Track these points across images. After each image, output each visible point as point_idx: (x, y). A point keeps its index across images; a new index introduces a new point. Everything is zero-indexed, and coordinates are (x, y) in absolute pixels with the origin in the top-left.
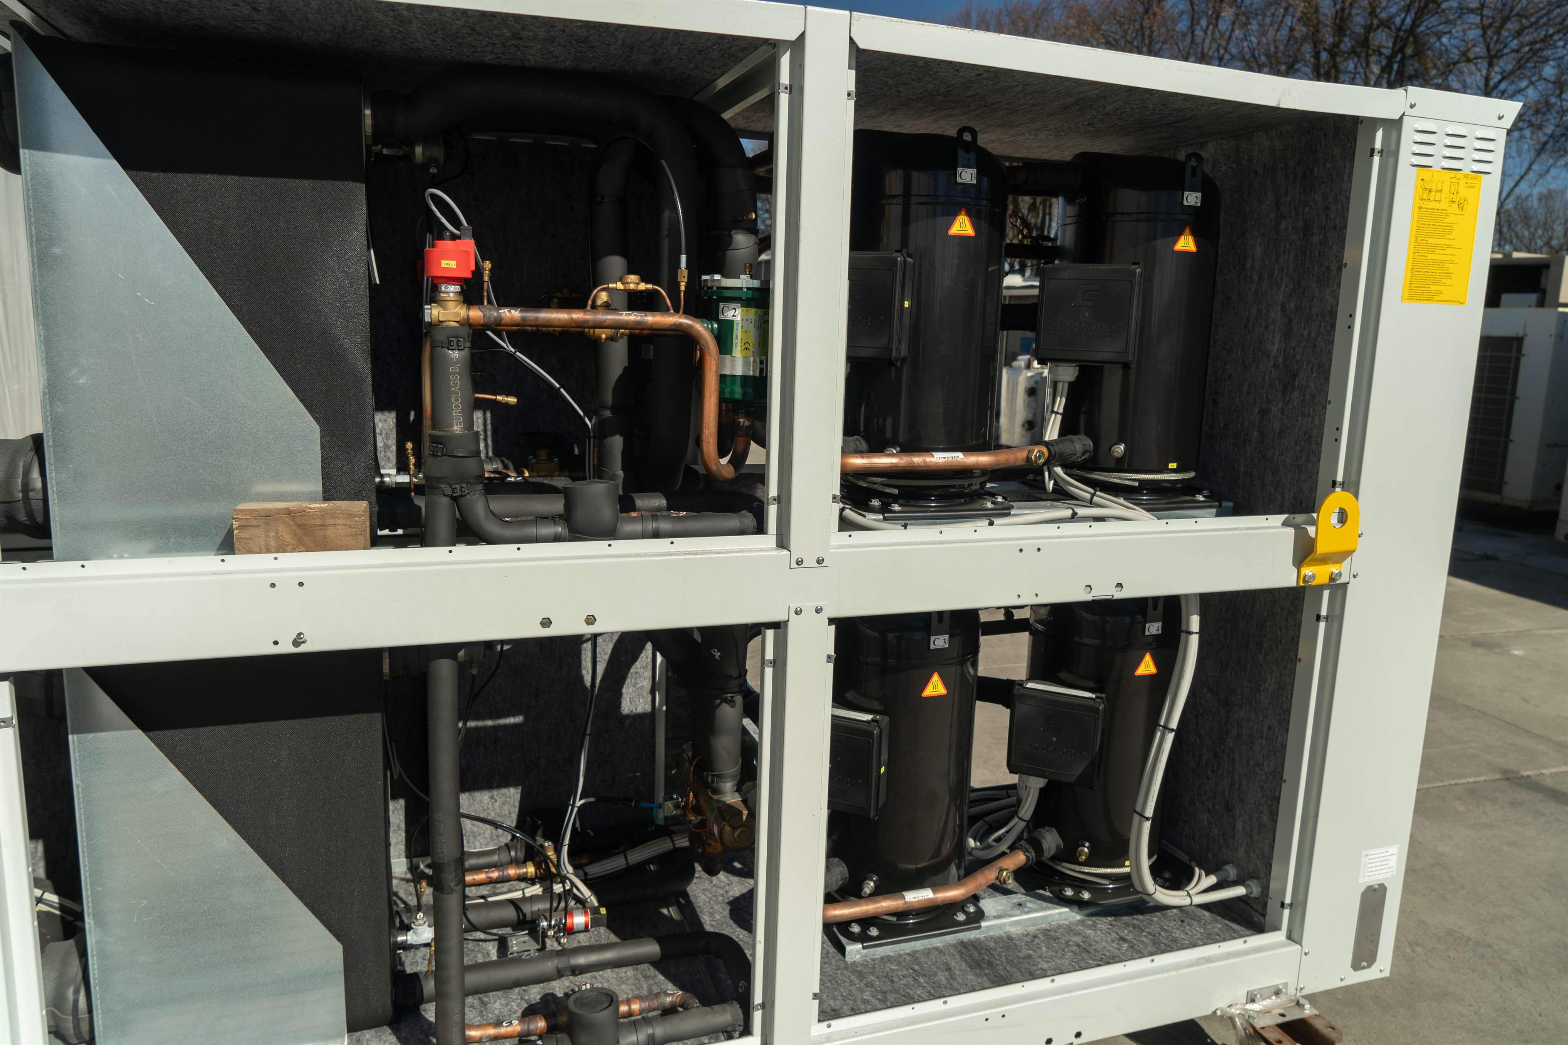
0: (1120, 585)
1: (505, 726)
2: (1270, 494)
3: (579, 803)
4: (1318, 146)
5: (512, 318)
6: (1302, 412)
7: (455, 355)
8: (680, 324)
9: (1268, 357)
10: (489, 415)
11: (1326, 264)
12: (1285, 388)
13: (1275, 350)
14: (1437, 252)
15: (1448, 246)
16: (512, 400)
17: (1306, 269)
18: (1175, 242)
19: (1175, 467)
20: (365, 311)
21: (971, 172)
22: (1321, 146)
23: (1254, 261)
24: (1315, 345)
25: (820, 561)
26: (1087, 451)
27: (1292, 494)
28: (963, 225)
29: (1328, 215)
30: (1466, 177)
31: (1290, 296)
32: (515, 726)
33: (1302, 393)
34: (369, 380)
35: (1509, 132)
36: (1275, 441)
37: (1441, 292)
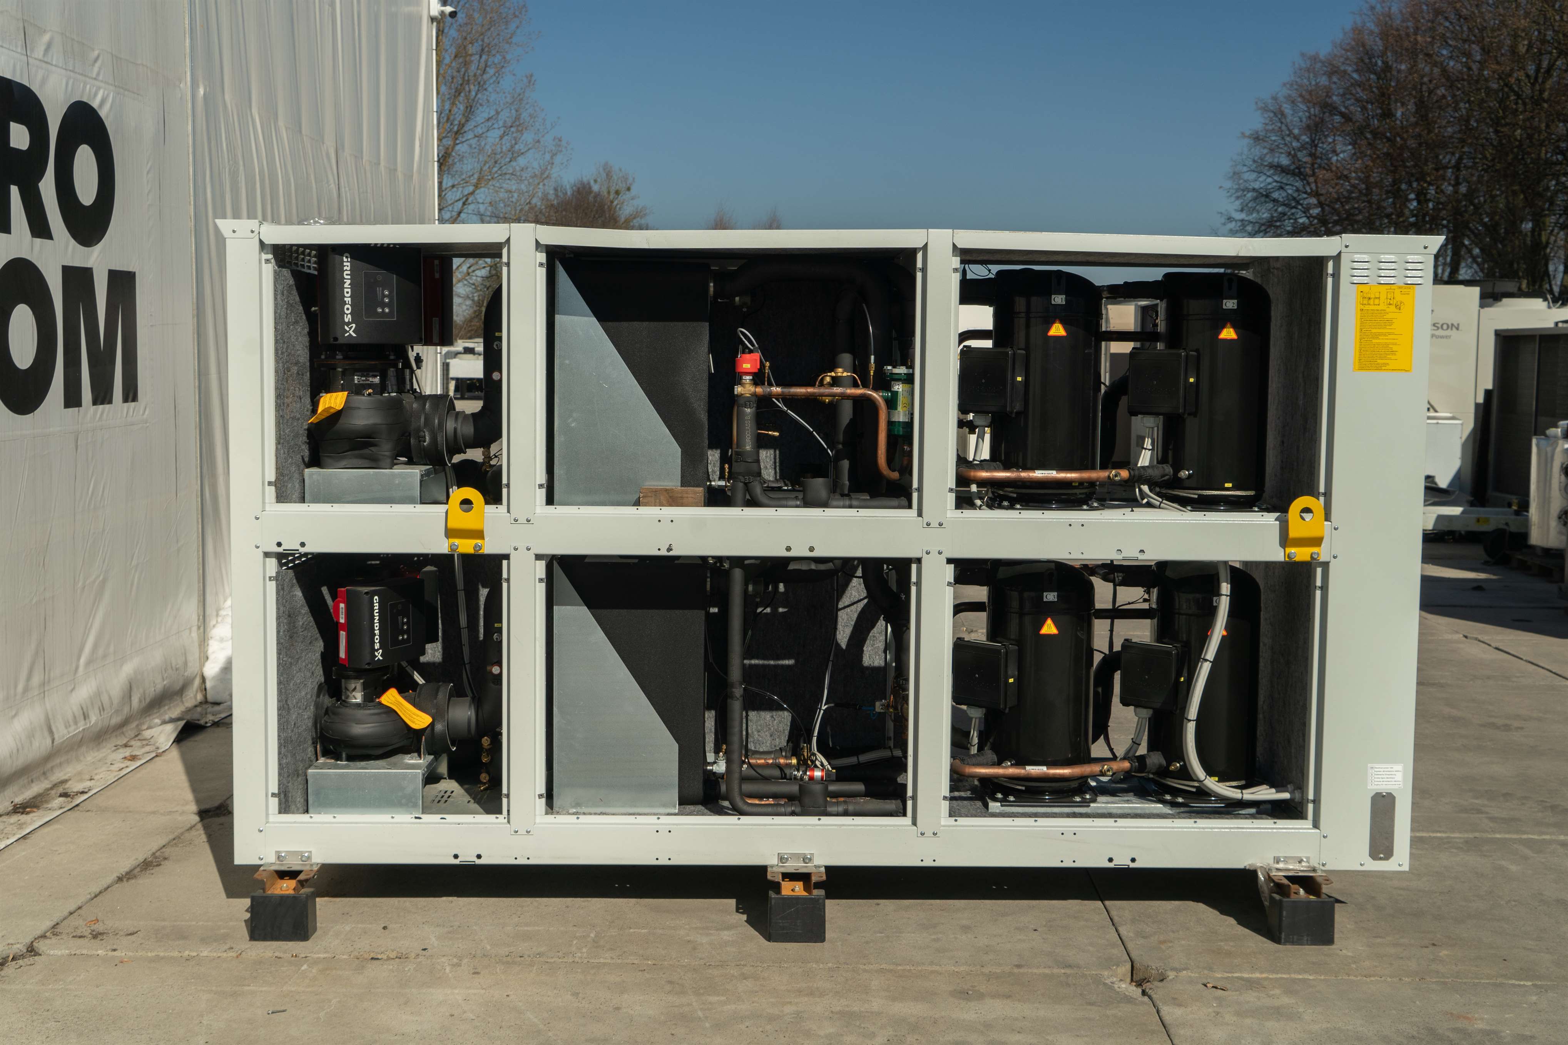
0: (1142, 551)
1: (783, 666)
3: (824, 708)
5: (777, 392)
7: (748, 410)
8: (865, 394)
10: (778, 452)
14: (1380, 337)
15: (1390, 334)
16: (777, 434)
19: (1231, 487)
20: (706, 388)
21: (1061, 297)
25: (941, 524)
26: (1167, 475)
28: (1058, 329)
30: (1400, 288)
32: (789, 666)
34: (707, 423)
35: (1436, 257)
37: (1388, 364)
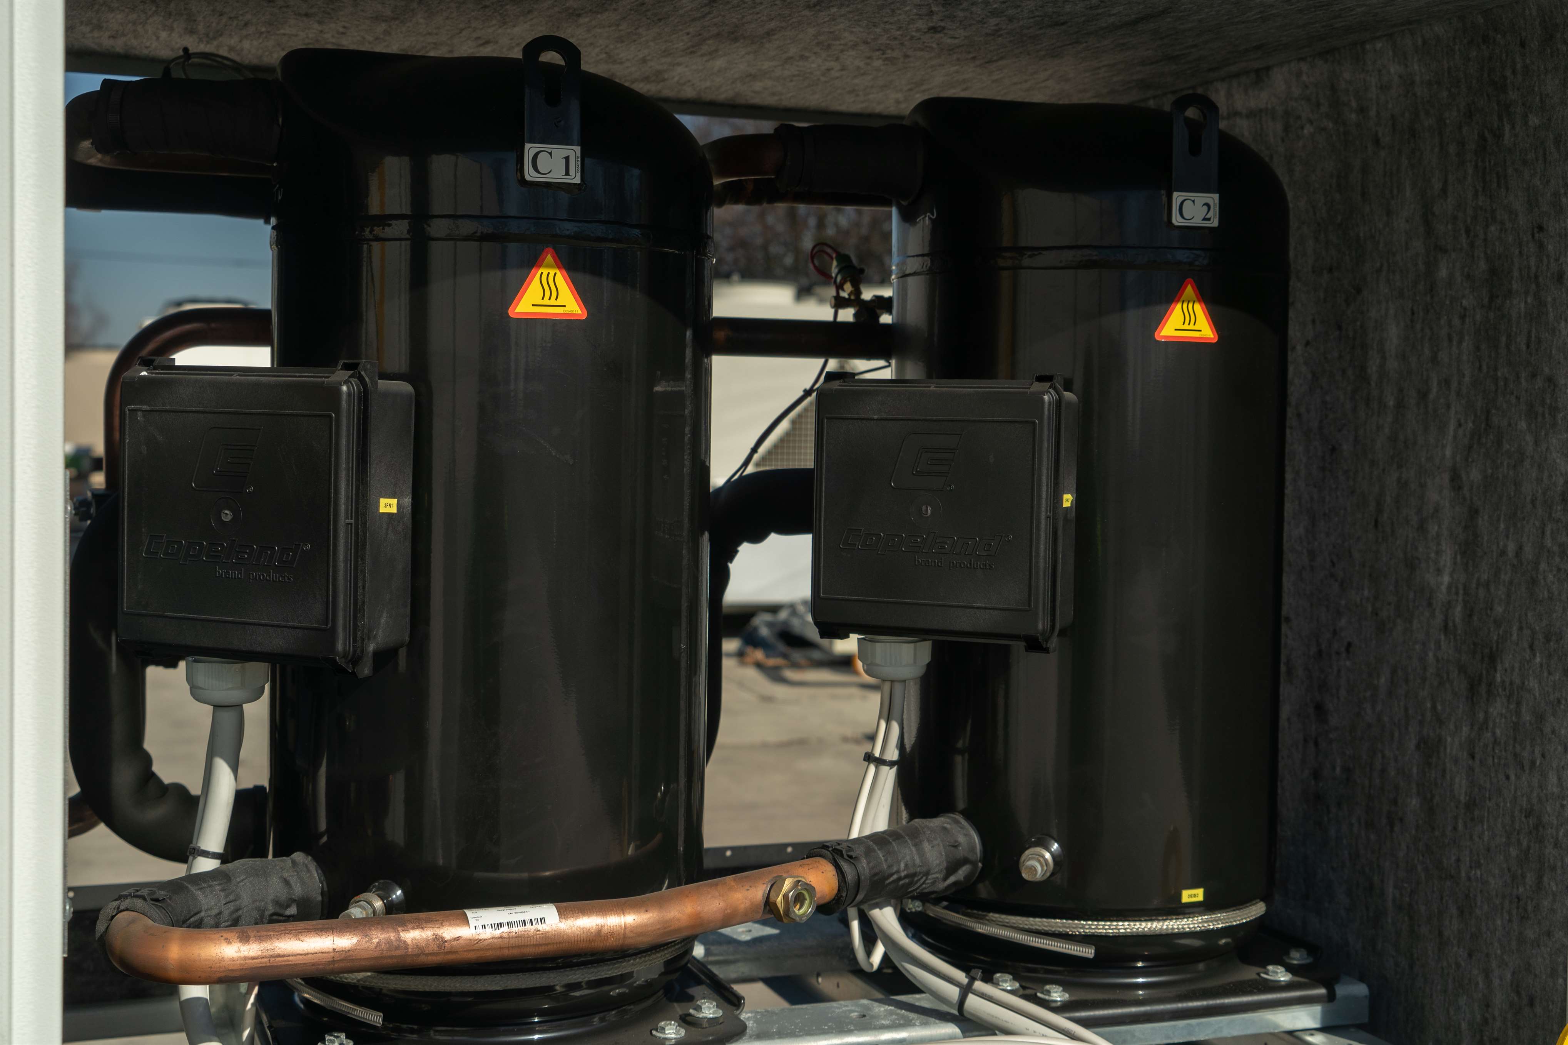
2: (1458, 965)
4: (1508, 73)
6: (1515, 755)
9: (1430, 605)
11: (1546, 370)
12: (1473, 689)
13: (1444, 588)
17: (1502, 383)
18: (1160, 319)
19: (1200, 898)
21: (565, 153)
22: (1514, 72)
23: (1384, 358)
24: (1534, 582)
26: (965, 861)
27: (1509, 976)
29: (1541, 246)
31: (1470, 447)
33: (1512, 706)
36: (1460, 826)
